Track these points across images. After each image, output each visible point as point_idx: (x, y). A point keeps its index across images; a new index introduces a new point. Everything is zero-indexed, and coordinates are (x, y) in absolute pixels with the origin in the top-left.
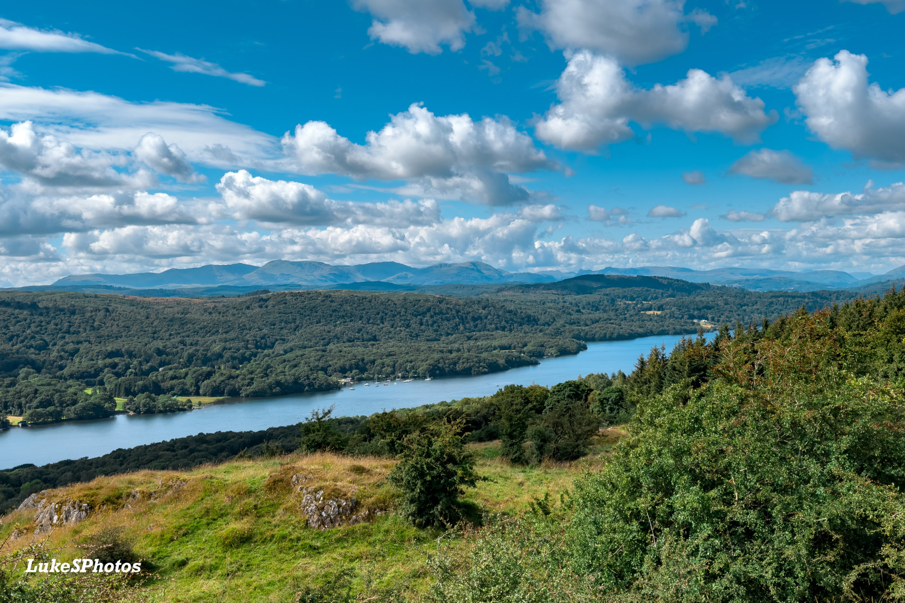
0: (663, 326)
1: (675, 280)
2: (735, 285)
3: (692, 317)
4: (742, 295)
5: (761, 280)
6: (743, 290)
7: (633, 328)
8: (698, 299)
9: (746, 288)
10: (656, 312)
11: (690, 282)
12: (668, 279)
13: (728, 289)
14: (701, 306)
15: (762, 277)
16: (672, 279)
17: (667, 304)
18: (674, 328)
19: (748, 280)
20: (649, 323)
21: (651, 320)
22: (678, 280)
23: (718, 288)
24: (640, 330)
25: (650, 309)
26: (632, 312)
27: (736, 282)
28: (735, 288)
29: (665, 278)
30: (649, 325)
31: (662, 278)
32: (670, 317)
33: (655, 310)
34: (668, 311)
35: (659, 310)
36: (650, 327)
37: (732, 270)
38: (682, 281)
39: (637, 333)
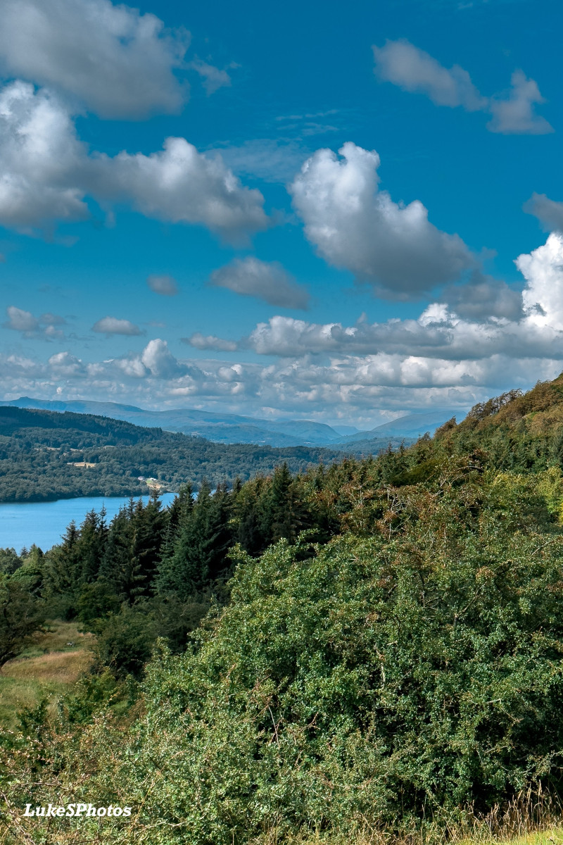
0: (96, 484)
1: (117, 422)
2: (194, 434)
3: (137, 473)
4: (202, 447)
5: (227, 428)
6: (204, 440)
7: (55, 485)
8: (146, 448)
9: (208, 438)
10: (88, 464)
11: (136, 425)
12: (108, 419)
13: (185, 438)
14: (149, 459)
15: (228, 425)
16: (113, 420)
17: (105, 453)
18: (112, 488)
19: (211, 428)
20: (78, 479)
21: (81, 475)
22: (121, 422)
23: (173, 436)
24: (65, 489)
25: (80, 460)
26: (54, 463)
27: (195, 429)
28: (194, 437)
29: (104, 418)
30: (78, 482)
31: (99, 417)
32: (107, 473)
33: (87, 461)
34: (104, 464)
35: (92, 462)
36: (78, 485)
37: (193, 413)
38: (126, 423)
39: (60, 493)
